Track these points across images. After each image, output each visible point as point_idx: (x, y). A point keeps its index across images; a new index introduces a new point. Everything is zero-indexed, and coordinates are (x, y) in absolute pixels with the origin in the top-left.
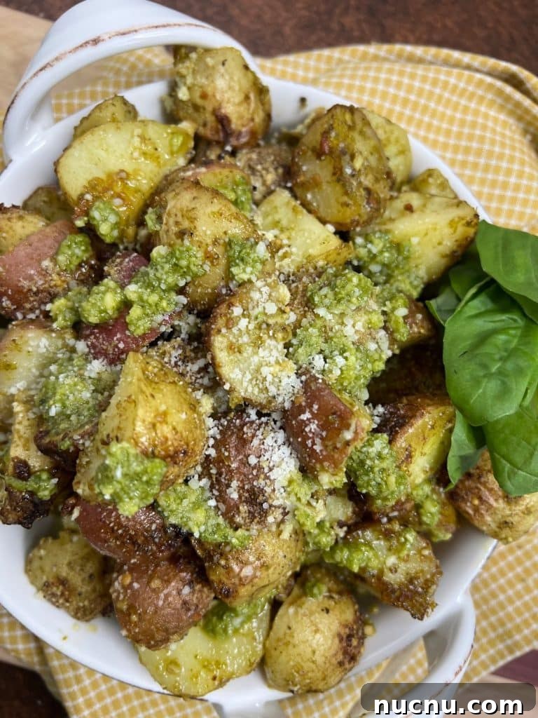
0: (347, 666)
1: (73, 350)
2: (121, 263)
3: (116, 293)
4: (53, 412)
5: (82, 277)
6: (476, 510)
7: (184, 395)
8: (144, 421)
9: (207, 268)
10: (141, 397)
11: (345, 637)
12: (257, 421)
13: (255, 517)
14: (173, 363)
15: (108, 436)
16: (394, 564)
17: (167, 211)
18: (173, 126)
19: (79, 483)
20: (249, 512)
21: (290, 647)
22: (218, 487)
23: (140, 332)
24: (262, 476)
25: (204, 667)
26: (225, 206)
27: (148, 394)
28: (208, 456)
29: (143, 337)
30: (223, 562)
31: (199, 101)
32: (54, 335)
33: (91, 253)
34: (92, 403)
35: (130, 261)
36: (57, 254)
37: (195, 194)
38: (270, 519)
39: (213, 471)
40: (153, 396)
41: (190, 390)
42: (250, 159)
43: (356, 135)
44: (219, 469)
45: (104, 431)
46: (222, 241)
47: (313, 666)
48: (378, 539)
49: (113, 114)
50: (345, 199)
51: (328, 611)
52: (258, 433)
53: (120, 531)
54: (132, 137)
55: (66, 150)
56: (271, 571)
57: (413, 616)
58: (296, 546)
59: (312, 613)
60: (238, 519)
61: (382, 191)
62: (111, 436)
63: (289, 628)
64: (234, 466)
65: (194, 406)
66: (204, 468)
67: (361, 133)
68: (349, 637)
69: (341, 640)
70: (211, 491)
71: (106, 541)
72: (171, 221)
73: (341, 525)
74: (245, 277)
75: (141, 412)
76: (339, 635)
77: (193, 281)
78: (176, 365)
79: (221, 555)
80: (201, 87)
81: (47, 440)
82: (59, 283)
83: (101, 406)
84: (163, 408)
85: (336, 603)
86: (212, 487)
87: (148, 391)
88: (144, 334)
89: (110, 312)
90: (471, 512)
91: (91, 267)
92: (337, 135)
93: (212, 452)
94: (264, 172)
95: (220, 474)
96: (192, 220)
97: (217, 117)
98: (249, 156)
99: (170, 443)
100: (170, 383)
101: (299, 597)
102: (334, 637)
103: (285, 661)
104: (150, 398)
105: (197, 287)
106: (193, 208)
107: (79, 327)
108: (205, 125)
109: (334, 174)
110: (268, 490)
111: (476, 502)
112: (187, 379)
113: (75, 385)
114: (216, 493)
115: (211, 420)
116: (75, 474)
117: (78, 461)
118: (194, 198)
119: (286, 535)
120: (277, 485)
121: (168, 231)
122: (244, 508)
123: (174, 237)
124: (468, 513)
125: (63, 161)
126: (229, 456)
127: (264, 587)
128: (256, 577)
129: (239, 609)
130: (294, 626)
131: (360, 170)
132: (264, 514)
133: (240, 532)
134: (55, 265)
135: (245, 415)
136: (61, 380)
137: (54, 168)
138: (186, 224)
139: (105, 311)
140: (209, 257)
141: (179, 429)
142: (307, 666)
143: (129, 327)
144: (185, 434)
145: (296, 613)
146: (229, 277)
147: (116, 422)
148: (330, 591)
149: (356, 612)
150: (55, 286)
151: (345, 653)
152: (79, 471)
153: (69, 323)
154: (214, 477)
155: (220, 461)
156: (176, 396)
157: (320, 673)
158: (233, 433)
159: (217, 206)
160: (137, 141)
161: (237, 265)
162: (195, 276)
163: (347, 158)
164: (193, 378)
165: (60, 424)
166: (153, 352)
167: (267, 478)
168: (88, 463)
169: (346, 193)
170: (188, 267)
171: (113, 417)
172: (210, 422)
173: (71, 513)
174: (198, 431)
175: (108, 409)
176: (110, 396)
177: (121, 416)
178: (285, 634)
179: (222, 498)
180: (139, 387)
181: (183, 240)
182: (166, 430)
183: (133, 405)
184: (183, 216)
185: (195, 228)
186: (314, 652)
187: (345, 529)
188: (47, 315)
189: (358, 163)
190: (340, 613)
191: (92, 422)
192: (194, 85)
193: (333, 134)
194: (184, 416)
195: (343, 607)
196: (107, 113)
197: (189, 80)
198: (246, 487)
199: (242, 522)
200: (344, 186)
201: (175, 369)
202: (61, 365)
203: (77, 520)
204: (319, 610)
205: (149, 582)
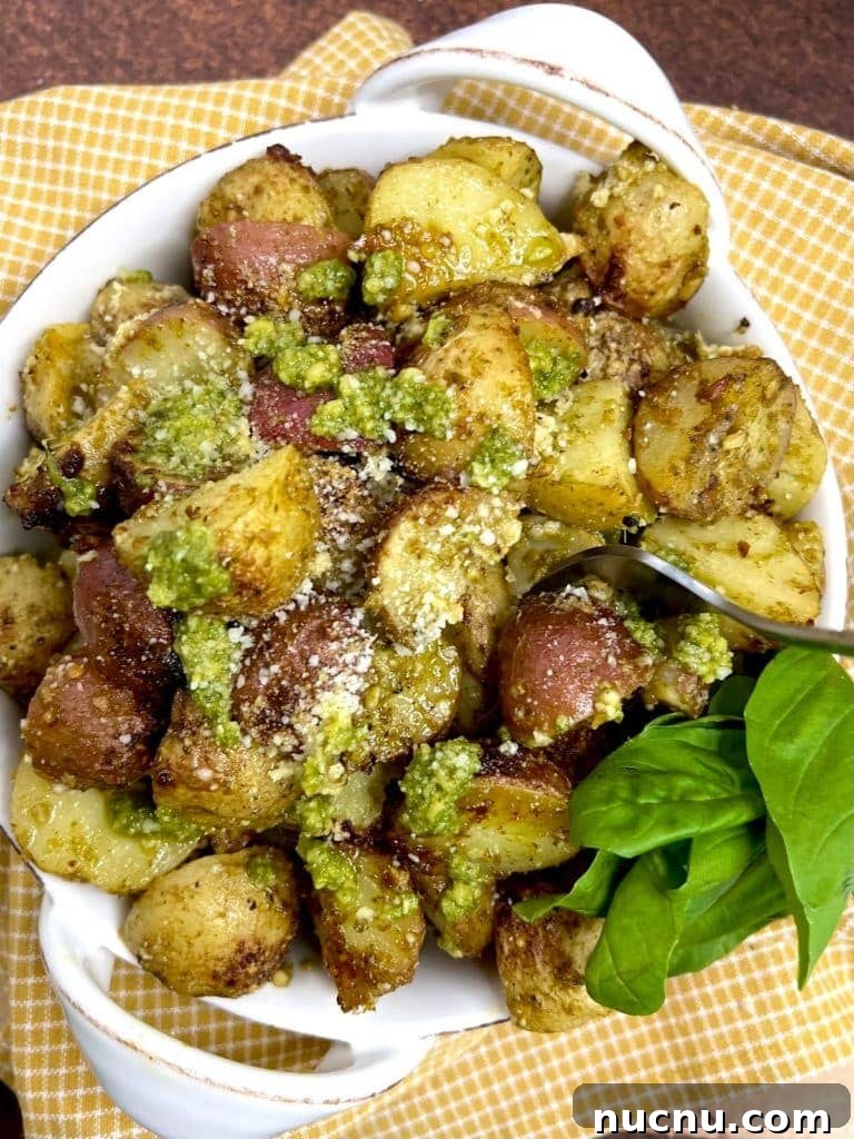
0: (221, 986)
1: (235, 384)
2: (365, 340)
3: (330, 370)
4: (161, 435)
5: (312, 316)
6: (514, 953)
7: (307, 536)
8: (247, 525)
9: (450, 435)
10: (265, 499)
11: (247, 951)
12: (354, 629)
13: (264, 722)
14: (325, 492)
15: (198, 508)
16: (365, 920)
17: (461, 335)
18: (554, 229)
19: (125, 530)
20: (263, 711)
21: (180, 906)
22: (254, 659)
23: (319, 431)
24: (309, 686)
25: (73, 842)
26: (522, 387)
27: (274, 501)
28: (275, 618)
29: (319, 440)
30: (188, 742)
31: (610, 222)
32: (229, 350)
33: (345, 297)
34: (206, 461)
35: (376, 347)
36: (306, 266)
37: (503, 345)
38: (277, 739)
39: (266, 637)
40: (276, 509)
41: (317, 535)
42: (611, 329)
43: (762, 412)
44: (274, 639)
45: (197, 500)
46: (488, 422)
47: (185, 949)
48: (372, 877)
49: (501, 163)
50: (682, 466)
51: (253, 907)
52: (345, 640)
53: (116, 615)
54: (496, 206)
55: (413, 160)
56: (228, 798)
57: (339, 1000)
58: (277, 802)
59: (235, 893)
60: (245, 708)
61: (732, 498)
62: (201, 511)
63: (197, 885)
64: (291, 649)
65: (307, 555)
66: (259, 626)
67: (772, 417)
68: (250, 958)
69: (240, 951)
70: (245, 656)
71: (92, 613)
72: (455, 352)
73: (346, 826)
74: (483, 483)
75: (252, 514)
76: (241, 944)
77: (424, 434)
78: (326, 496)
79: (194, 733)
80: (626, 209)
81: (128, 459)
82: (281, 300)
83: (212, 472)
84: (276, 529)
85: (270, 909)
86: (248, 653)
87: (276, 500)
88: (322, 438)
89: (307, 384)
90: (506, 949)
91: (332, 312)
92: (740, 392)
93: (282, 617)
94: (614, 355)
95: (269, 645)
96: (478, 374)
97: (613, 256)
98: (612, 323)
99: (253, 569)
100: (304, 510)
101: (237, 865)
102: (234, 940)
103: (160, 914)
104: (272, 508)
105: (425, 444)
106: (487, 361)
107: (261, 366)
108: (593, 252)
109: (696, 429)
110: (302, 704)
111: (521, 943)
112: (324, 521)
113: (206, 427)
114: (248, 662)
115: (310, 585)
116: (128, 517)
117: (143, 507)
118: (498, 349)
119: (276, 775)
120: (317, 710)
121: (441, 360)
122: (261, 702)
123: (442, 373)
124: (502, 947)
125: (396, 171)
126: (295, 635)
127: (207, 812)
128: (208, 790)
129: (160, 811)
130: (204, 888)
131: (728, 452)
132: (277, 727)
133: (234, 725)
134: (295, 279)
135: (349, 611)
136: (195, 411)
137: (382, 168)
138: (466, 371)
139: (304, 379)
140: (461, 426)
141: (274, 563)
142: (179, 942)
143: (314, 417)
144: (274, 574)
145: (220, 875)
146: (466, 467)
147: (218, 502)
148: (276, 889)
149: (282, 942)
150: (275, 300)
151: (232, 968)
152: (136, 518)
153: (256, 352)
154: (261, 643)
155: (282, 633)
156: (299, 529)
157: (186, 963)
158: (319, 617)
159: (515, 380)
160: (496, 214)
161: (483, 463)
162: (429, 433)
163: (727, 425)
164: (331, 526)
165: (154, 453)
166: (315, 461)
167: (312, 693)
168: (153, 517)
169: (687, 461)
170: (431, 418)
171: (219, 495)
172: (307, 586)
173: (82, 552)
174: (288, 584)
175: (220, 482)
176: (230, 471)
177: (228, 499)
178: (187, 887)
179: (248, 672)
180: (271, 488)
181: (449, 385)
182: (259, 553)
183: (250, 500)
184: (470, 359)
185: (472, 384)
186: (199, 934)
187: (347, 835)
188: (240, 324)
189: (732, 443)
190: (265, 924)
191: (190, 480)
192: (619, 197)
193: (737, 387)
194: (288, 555)
195: (274, 921)
196: (495, 156)
197: (620, 189)
198: (284, 683)
199: (246, 716)
200: (694, 450)
201: (321, 500)
202: (208, 392)
203: (84, 564)
204: (246, 897)
205: (95, 695)
